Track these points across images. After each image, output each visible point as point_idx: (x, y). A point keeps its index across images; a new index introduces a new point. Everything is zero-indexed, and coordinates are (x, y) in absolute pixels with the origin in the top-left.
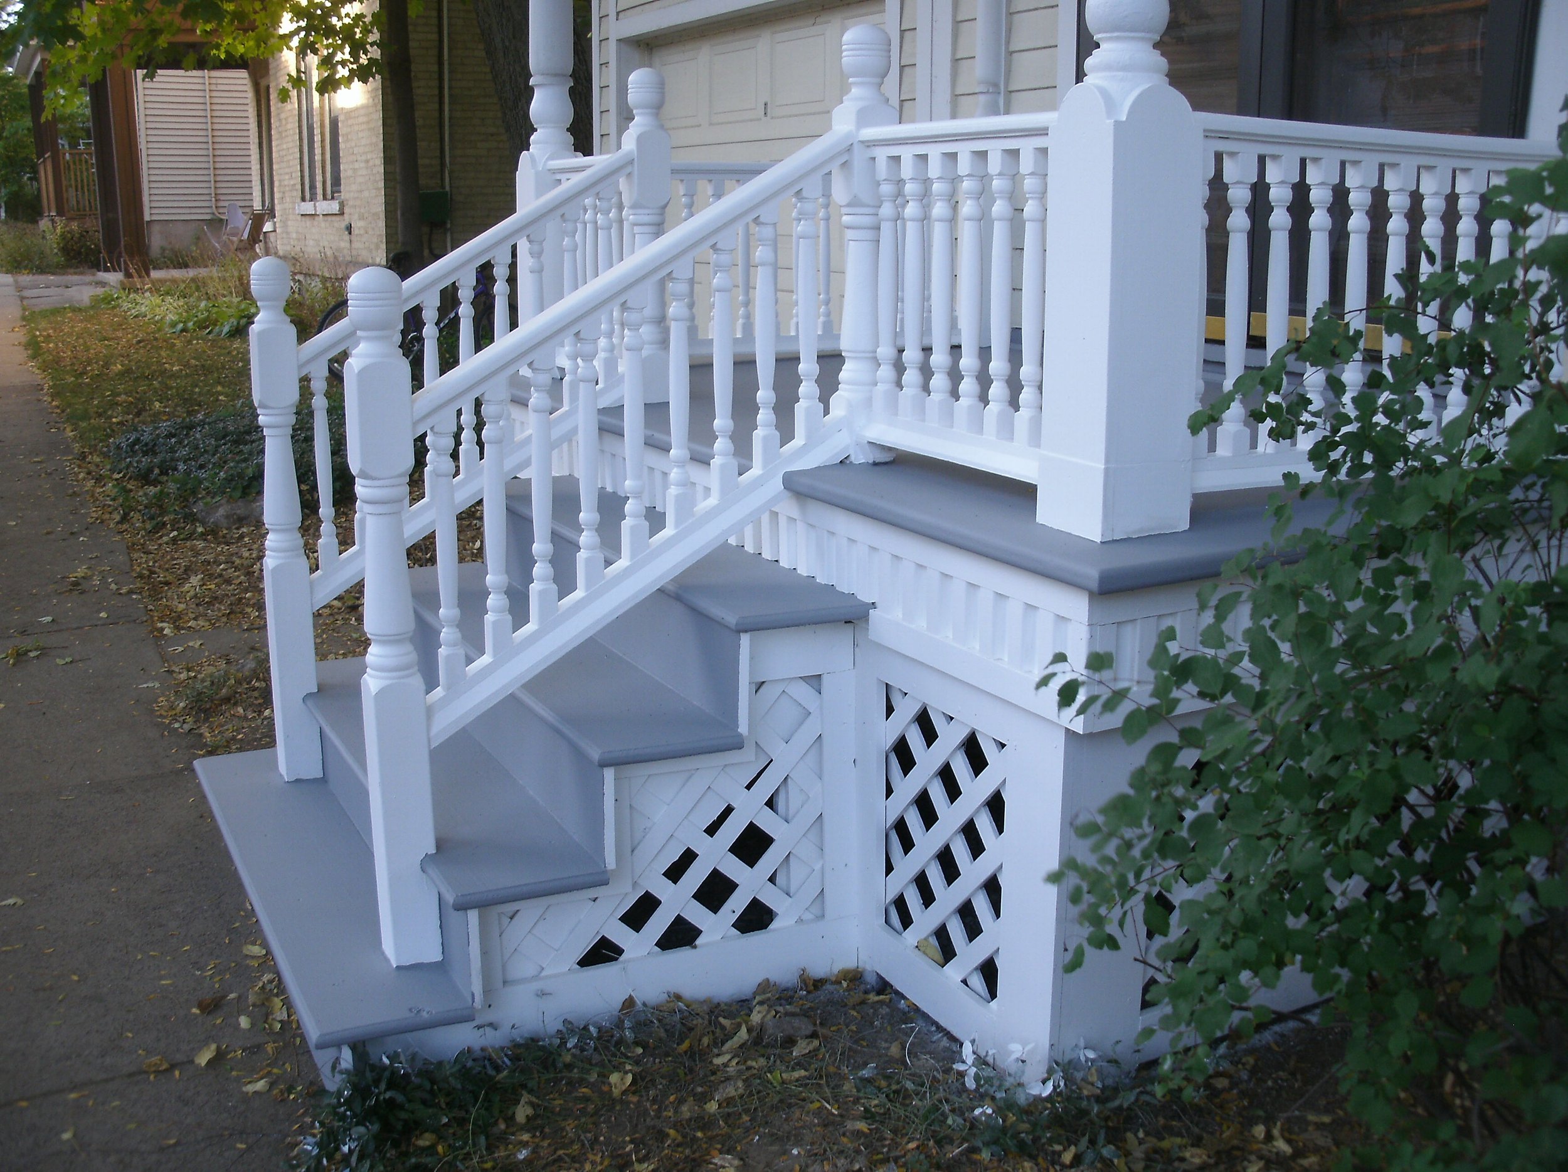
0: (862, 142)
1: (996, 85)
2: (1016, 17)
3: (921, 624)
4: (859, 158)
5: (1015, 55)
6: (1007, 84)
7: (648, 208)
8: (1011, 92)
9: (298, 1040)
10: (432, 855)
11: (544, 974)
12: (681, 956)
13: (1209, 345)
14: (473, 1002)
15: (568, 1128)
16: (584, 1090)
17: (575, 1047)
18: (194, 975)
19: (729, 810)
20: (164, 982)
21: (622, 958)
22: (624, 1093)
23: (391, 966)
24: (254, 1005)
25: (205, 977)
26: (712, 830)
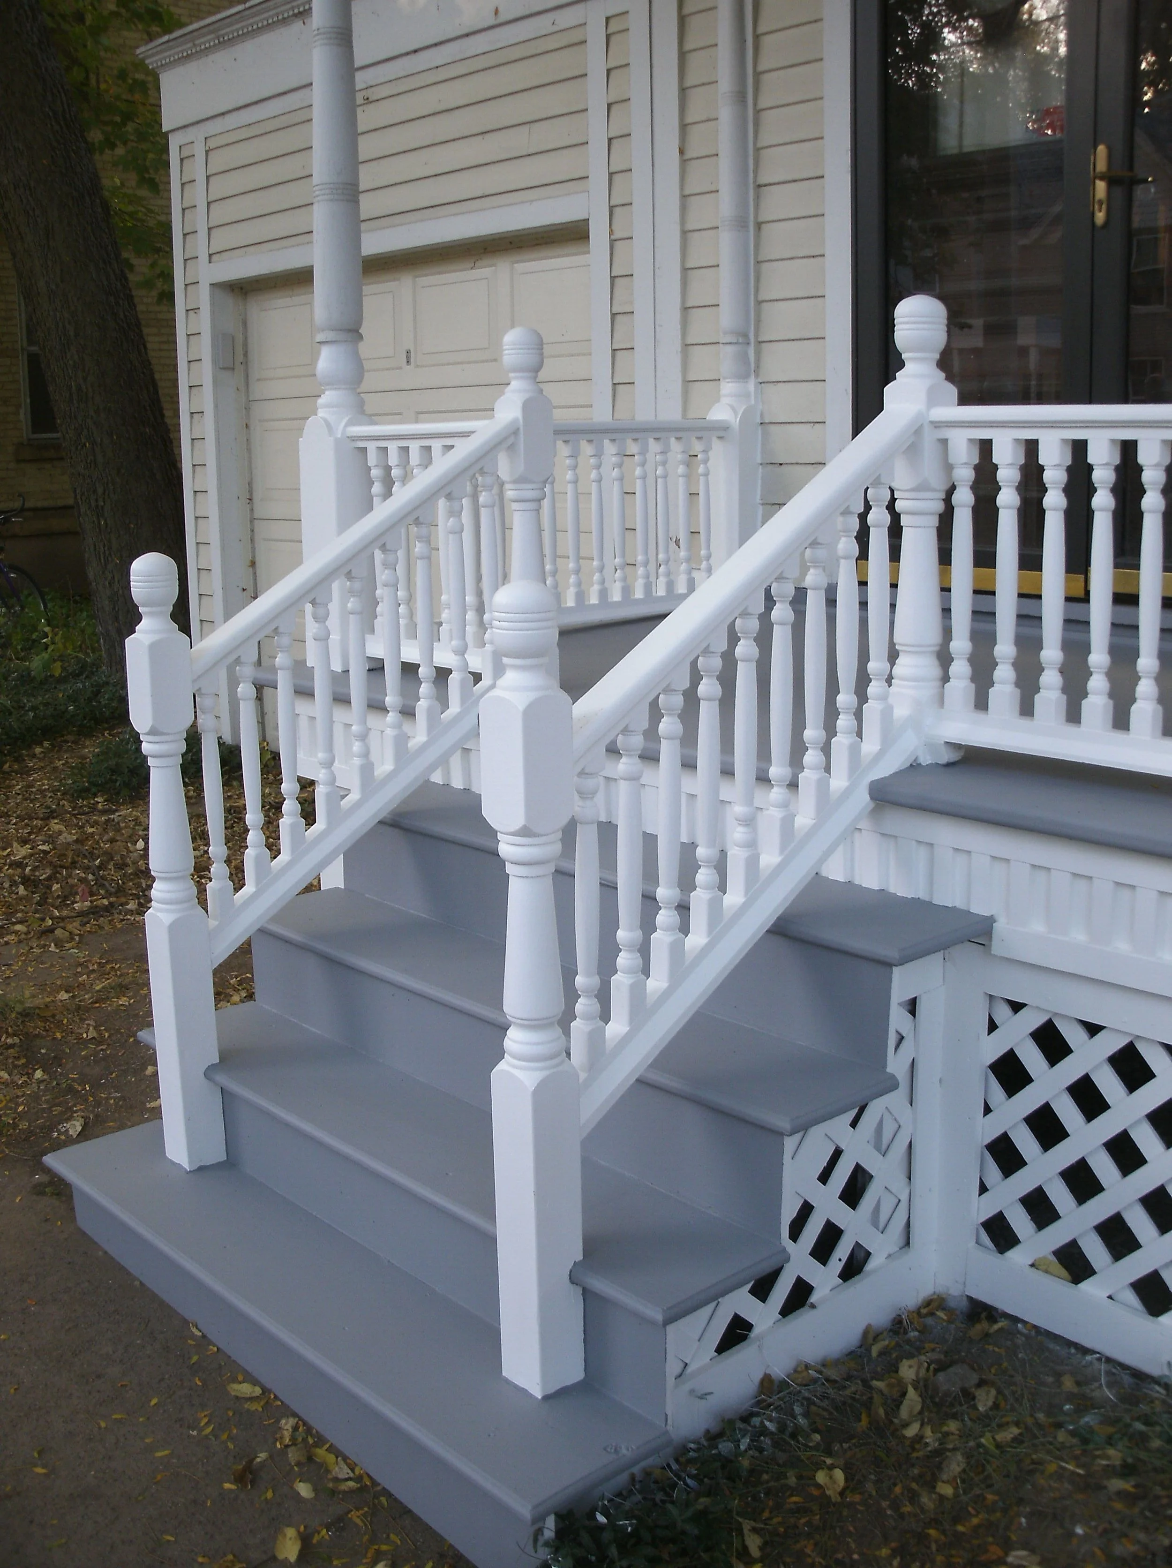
0: (931, 422)
1: (745, 335)
2: (765, 266)
3: (1079, 936)
4: (929, 438)
5: (764, 305)
6: (757, 335)
7: (534, 482)
8: (760, 342)
9: (383, 1500)
10: (580, 1261)
11: (689, 1370)
12: (803, 1319)
13: (1024, 600)
14: (666, 1424)
15: (808, 1551)
16: (794, 1499)
17: (749, 1447)
18: (189, 1436)
19: (837, 1154)
20: (159, 1454)
21: (754, 1334)
22: (842, 1494)
23: (537, 1398)
24: (298, 1464)
25: (206, 1436)
26: (824, 1178)
